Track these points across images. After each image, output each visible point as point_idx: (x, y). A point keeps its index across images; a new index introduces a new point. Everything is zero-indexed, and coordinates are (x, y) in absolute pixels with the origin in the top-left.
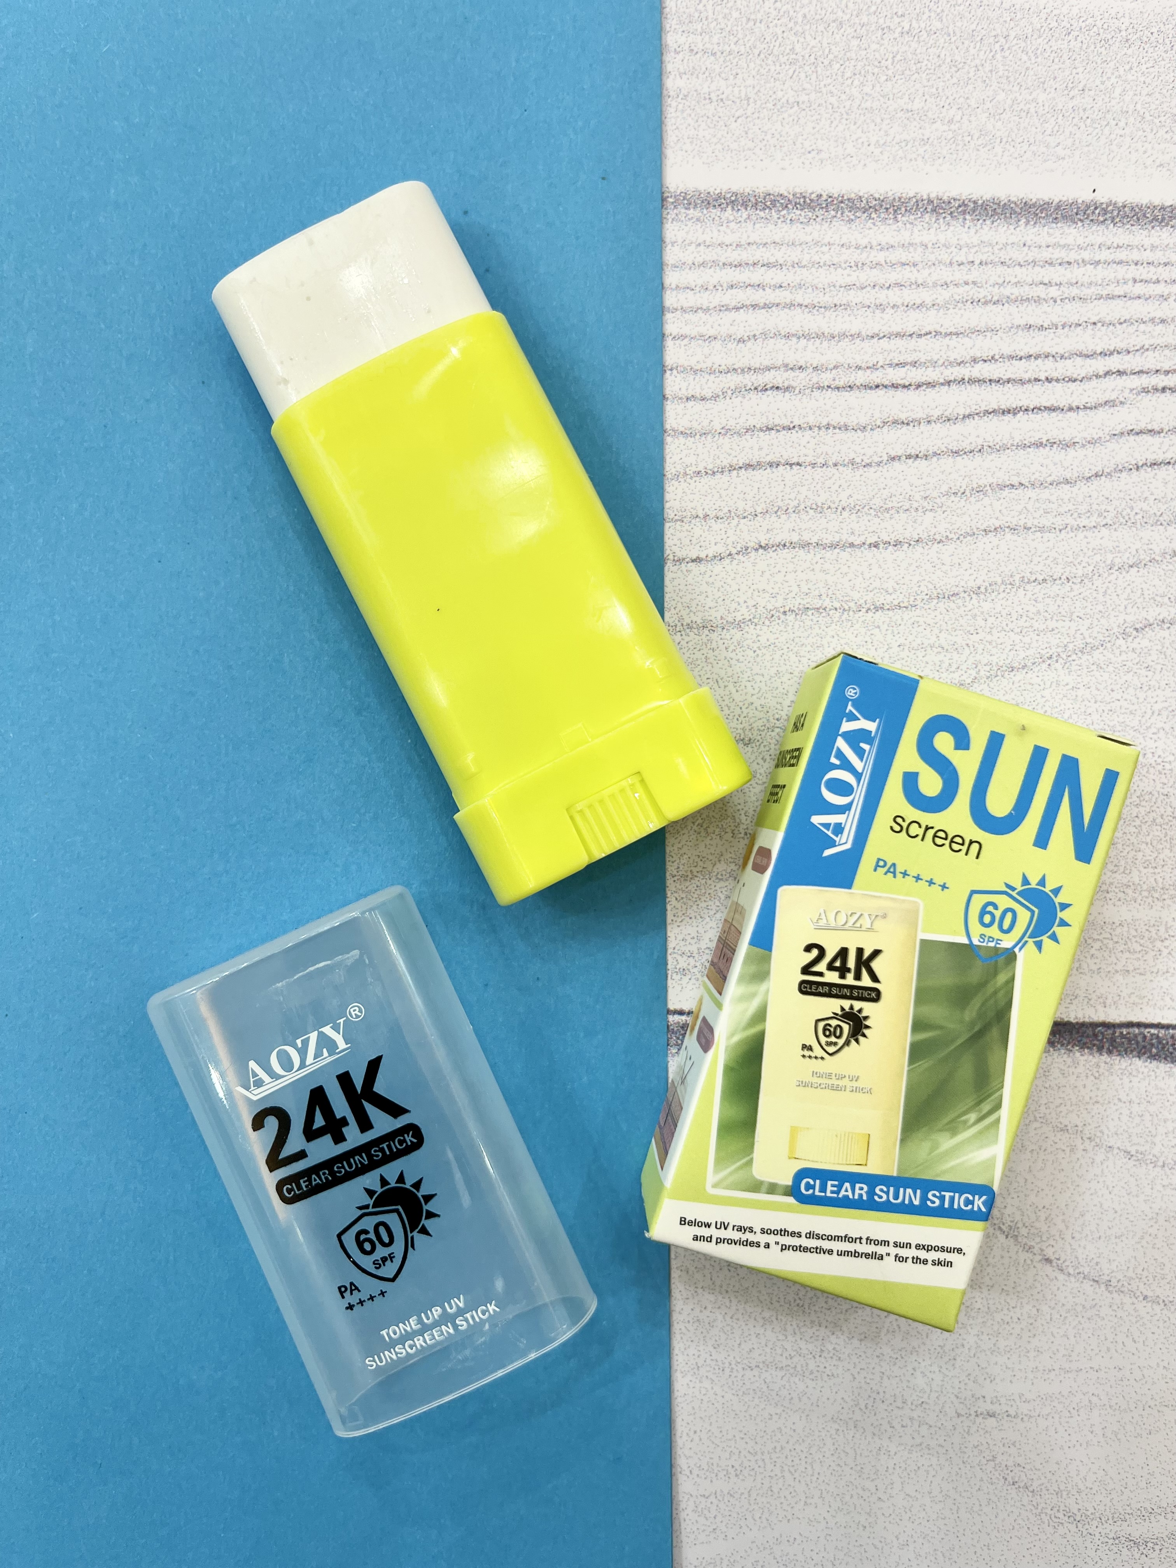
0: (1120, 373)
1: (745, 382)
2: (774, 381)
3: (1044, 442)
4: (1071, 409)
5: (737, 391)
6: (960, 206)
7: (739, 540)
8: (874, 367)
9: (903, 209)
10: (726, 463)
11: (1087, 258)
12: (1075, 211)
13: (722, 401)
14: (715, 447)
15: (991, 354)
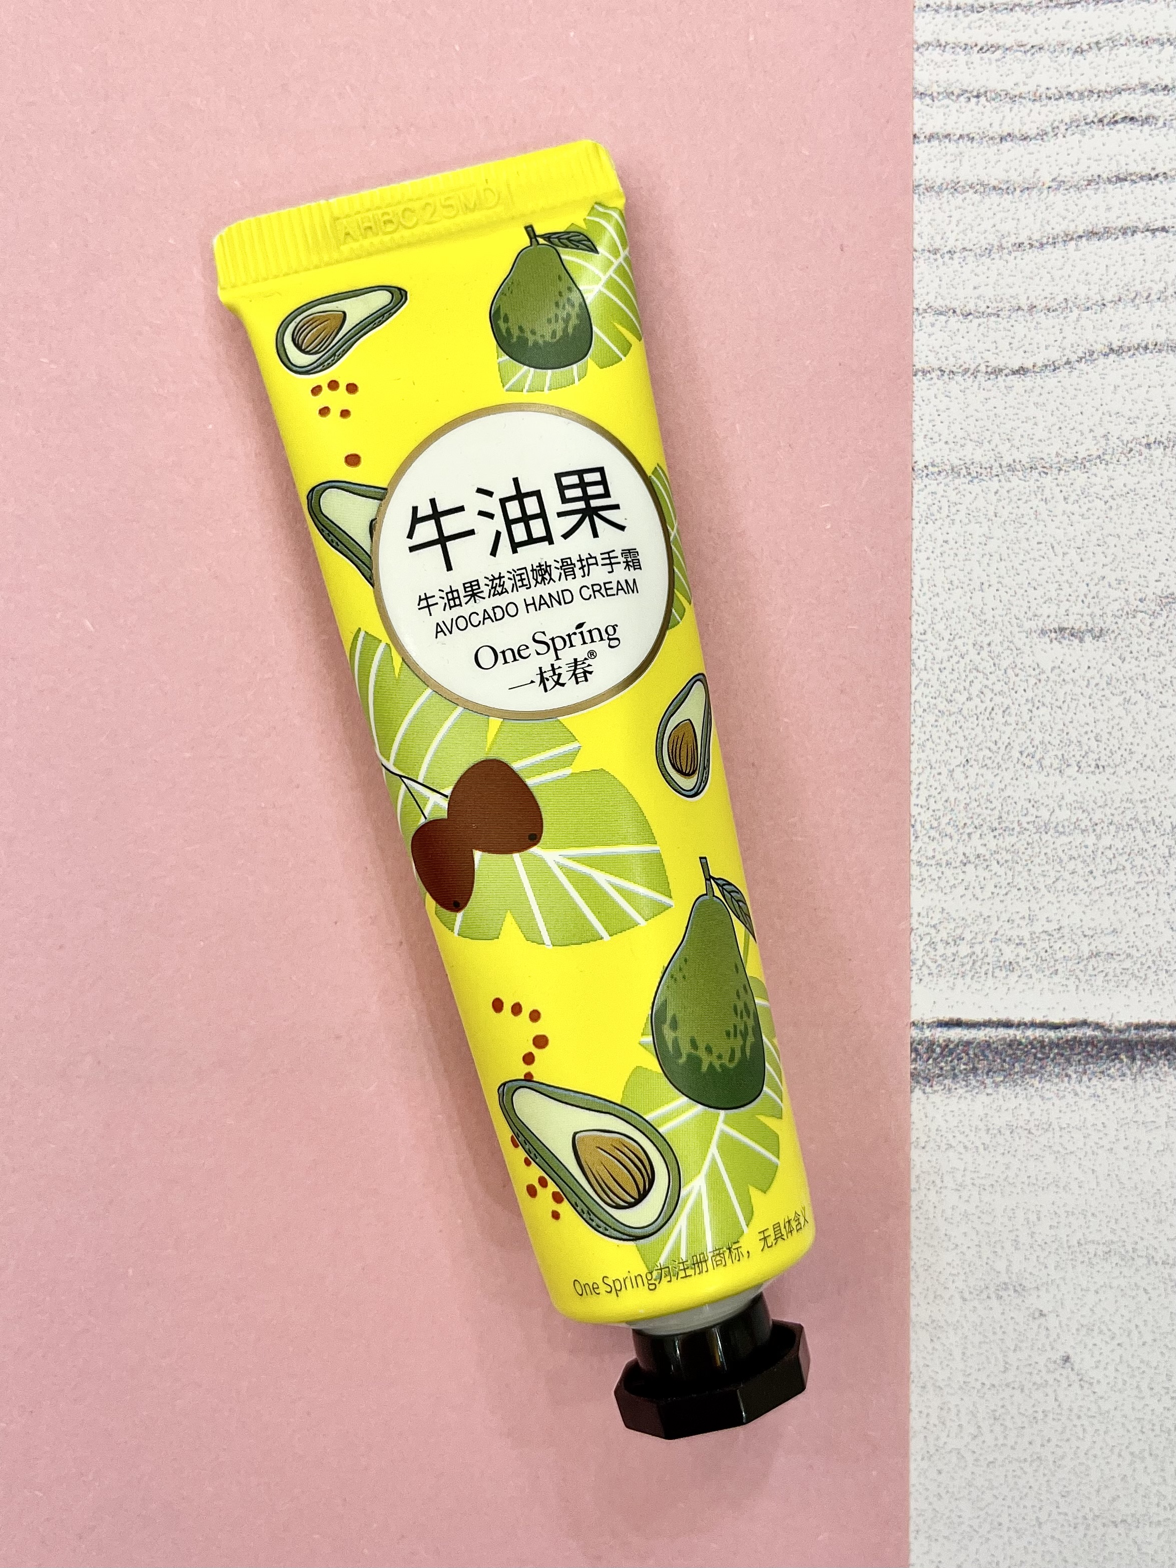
1: (1085, 111)
2: (1127, 109)
5: (1074, 124)
7: (1080, 342)
10: (1059, 230)
13: (1052, 140)
14: (1044, 207)
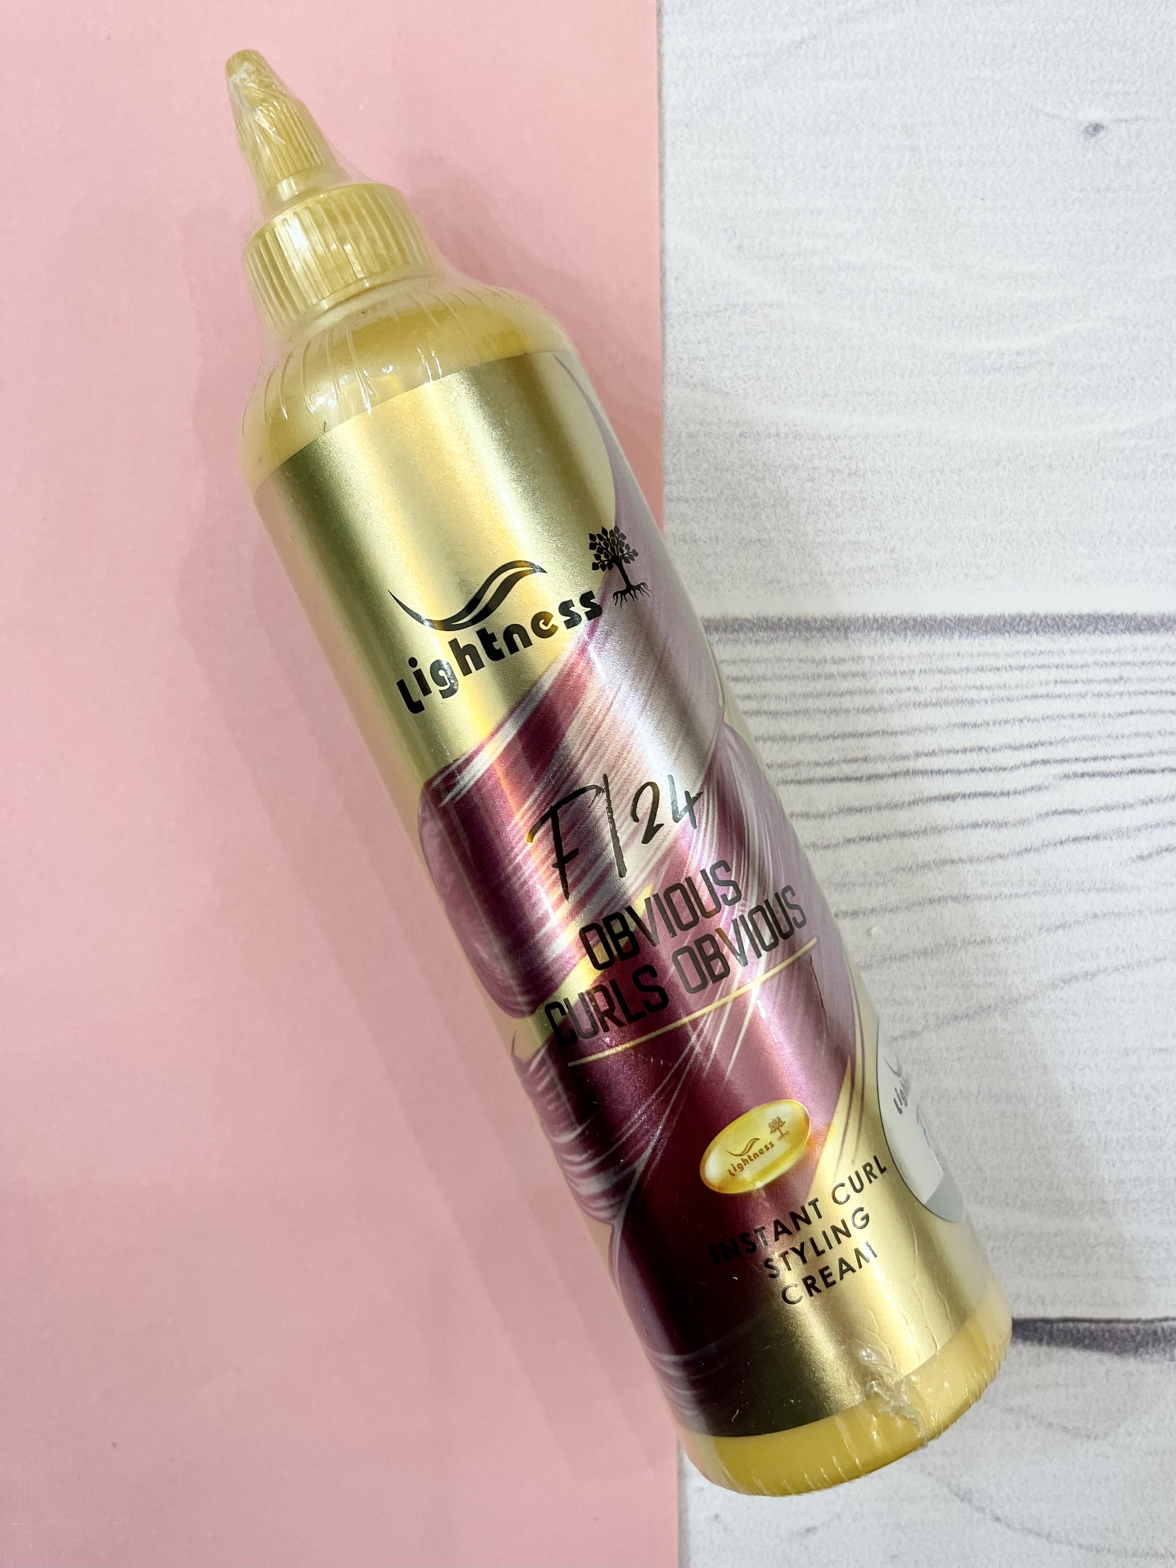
0: (1045, 762)
3: (980, 823)
4: (1002, 794)
6: (901, 623)
8: (830, 763)
9: (852, 628)
11: (1013, 664)
12: (1002, 623)
15: (932, 749)
